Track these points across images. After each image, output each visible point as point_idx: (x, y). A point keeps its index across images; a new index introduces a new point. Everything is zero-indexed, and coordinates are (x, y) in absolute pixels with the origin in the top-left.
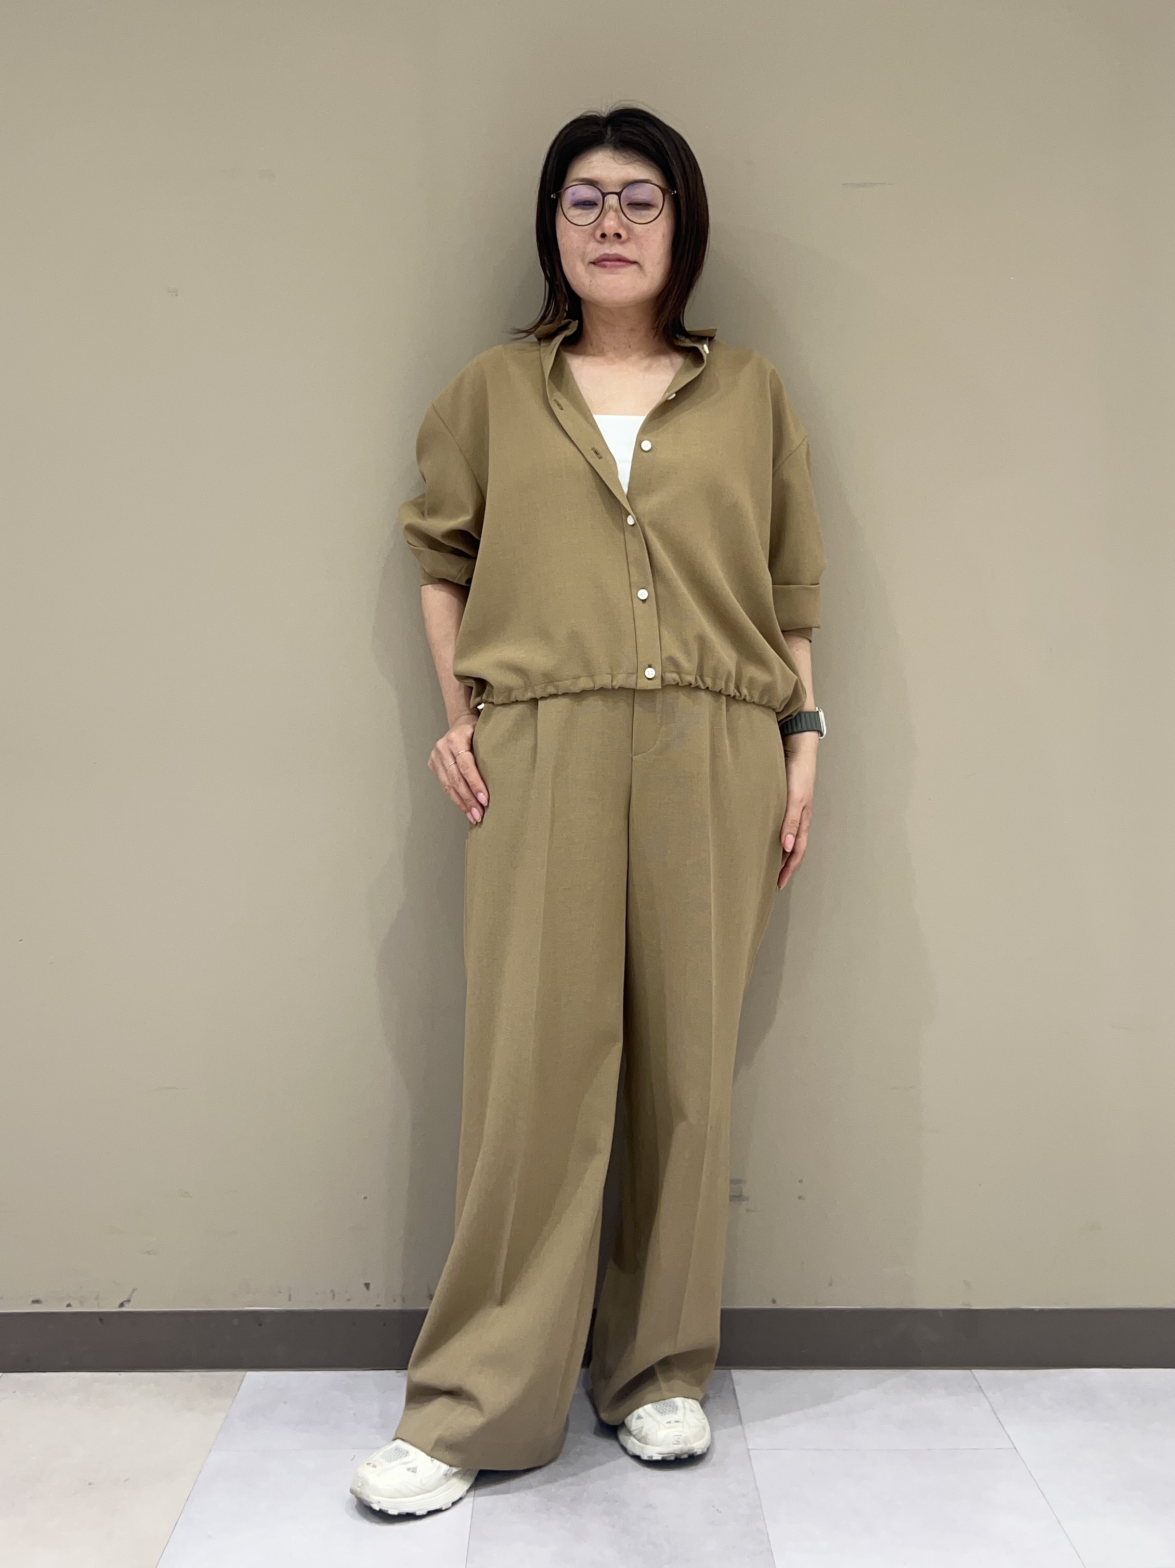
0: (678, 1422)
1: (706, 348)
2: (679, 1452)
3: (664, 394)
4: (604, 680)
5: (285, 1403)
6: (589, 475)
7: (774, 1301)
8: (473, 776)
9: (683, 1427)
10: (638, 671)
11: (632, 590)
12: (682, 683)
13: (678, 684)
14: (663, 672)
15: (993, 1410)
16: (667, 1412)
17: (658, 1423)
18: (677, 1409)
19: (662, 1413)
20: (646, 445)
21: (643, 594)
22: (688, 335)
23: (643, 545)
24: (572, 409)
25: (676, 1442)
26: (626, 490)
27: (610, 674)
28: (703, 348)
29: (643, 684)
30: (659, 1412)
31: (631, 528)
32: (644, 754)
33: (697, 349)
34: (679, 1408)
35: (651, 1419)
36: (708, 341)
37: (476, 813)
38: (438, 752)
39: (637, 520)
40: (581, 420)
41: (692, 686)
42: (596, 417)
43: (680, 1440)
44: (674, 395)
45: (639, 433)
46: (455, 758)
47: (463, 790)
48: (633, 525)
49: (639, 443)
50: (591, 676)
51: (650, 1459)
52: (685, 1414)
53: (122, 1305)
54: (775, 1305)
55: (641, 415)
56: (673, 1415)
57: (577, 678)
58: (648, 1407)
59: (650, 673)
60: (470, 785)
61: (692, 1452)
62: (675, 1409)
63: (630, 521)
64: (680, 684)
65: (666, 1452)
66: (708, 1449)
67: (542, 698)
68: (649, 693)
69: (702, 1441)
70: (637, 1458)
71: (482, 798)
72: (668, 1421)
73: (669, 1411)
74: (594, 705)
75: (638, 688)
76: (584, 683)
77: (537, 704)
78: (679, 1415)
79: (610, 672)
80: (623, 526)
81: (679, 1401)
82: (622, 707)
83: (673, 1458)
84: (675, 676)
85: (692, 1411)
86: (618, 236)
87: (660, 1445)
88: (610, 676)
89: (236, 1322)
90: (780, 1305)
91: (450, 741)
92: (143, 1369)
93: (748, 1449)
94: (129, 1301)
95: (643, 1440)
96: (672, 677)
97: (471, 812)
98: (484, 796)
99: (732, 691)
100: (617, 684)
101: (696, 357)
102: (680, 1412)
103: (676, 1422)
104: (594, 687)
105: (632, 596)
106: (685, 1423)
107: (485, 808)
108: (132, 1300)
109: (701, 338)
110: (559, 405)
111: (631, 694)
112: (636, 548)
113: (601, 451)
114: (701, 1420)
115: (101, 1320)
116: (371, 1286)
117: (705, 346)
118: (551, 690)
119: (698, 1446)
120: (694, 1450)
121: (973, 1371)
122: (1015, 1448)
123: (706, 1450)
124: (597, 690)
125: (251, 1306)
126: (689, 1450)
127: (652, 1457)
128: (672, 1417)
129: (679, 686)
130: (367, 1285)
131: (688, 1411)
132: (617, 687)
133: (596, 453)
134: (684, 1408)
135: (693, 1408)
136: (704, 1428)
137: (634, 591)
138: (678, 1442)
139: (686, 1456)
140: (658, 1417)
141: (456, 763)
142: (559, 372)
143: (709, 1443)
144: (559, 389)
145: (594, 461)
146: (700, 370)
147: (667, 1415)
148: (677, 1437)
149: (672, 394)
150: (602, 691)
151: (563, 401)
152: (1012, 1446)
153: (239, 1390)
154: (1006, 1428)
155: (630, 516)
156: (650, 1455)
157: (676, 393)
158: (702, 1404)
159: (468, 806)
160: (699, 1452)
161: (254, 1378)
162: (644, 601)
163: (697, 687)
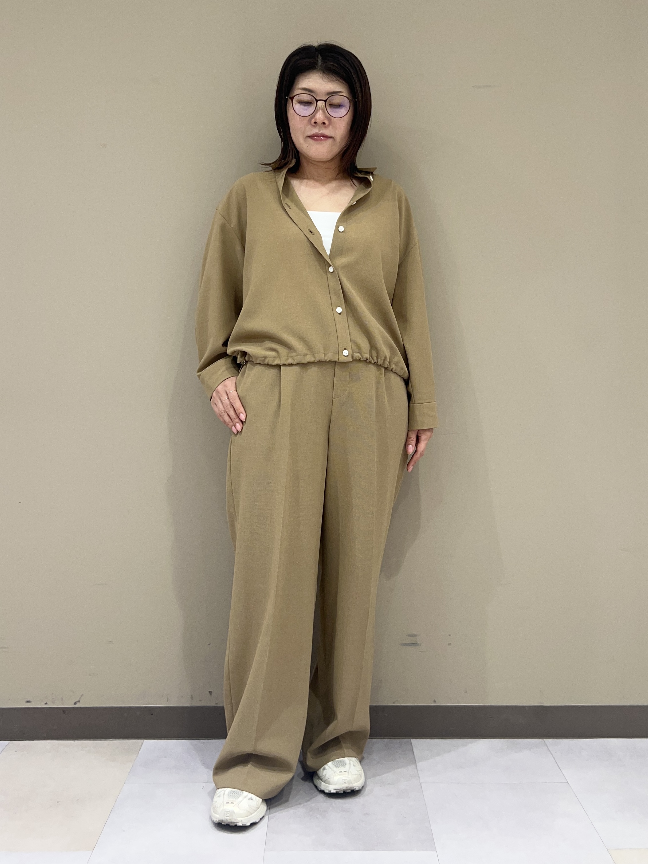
0: (346, 772)
1: (371, 178)
2: (345, 789)
3: (350, 201)
4: (321, 356)
5: (166, 757)
6: (308, 243)
7: (435, 701)
8: (238, 404)
9: (348, 775)
10: (339, 352)
11: (333, 308)
12: (363, 358)
13: (360, 359)
14: (353, 353)
15: (556, 761)
16: (340, 766)
17: (335, 772)
18: (346, 764)
19: (337, 767)
20: (341, 229)
21: (339, 310)
22: (361, 171)
23: (338, 283)
24: (295, 208)
25: (344, 783)
26: (328, 253)
27: (323, 353)
28: (370, 178)
29: (342, 359)
30: (336, 766)
31: (331, 274)
32: (339, 398)
33: (367, 178)
34: (347, 764)
35: (330, 770)
36: (371, 174)
37: (239, 426)
38: (218, 392)
39: (335, 268)
40: (302, 214)
41: (367, 361)
42: (309, 212)
43: (346, 782)
44: (356, 202)
45: (337, 222)
46: (228, 395)
47: (232, 413)
48: (332, 272)
49: (337, 227)
50: (313, 354)
51: (330, 792)
52: (350, 767)
53: (75, 703)
54: (435, 703)
55: (338, 212)
56: (343, 768)
57: (306, 355)
58: (330, 764)
59: (346, 353)
60: (236, 409)
61: (352, 789)
62: (344, 764)
63: (331, 269)
64: (362, 360)
65: (338, 788)
66: (363, 787)
67: (284, 365)
68: (344, 364)
69: (359, 783)
70: (322, 792)
71: (243, 417)
72: (340, 771)
73: (341, 766)
74: (314, 370)
75: (339, 361)
76: (309, 358)
77: (281, 368)
78: (347, 768)
79: (323, 352)
80: (327, 272)
81: (346, 759)
82: (329, 371)
83: (342, 792)
84: (359, 355)
85: (354, 766)
86: (324, 123)
87: (335, 785)
88: (324, 354)
89: (138, 713)
90: (438, 704)
91: (225, 386)
92: (89, 739)
93: (421, 783)
94: (79, 701)
95: (327, 782)
96: (357, 355)
97: (235, 426)
98: (243, 416)
99: (387, 364)
100: (328, 359)
101: (367, 183)
102: (347, 766)
103: (344, 772)
104: (315, 361)
105: (333, 311)
106: (349, 772)
107: (243, 423)
108: (81, 701)
109: (368, 173)
110: (288, 206)
111: (334, 364)
112: (334, 285)
113: (313, 231)
114: (359, 771)
115: (64, 711)
116: (213, 693)
117: (371, 177)
118: (290, 361)
119: (356, 786)
120: (354, 788)
121: (545, 740)
122: (568, 782)
123: (361, 788)
124: (317, 362)
125: (147, 704)
126: (351, 788)
127: (330, 791)
128: (342, 769)
129: (361, 361)
130: (211, 693)
131: (352, 766)
132: (327, 361)
133: (311, 232)
134: (350, 764)
135: (355, 764)
136: (361, 775)
137: (334, 309)
138: (345, 783)
139: (350, 791)
140: (335, 769)
141: (228, 398)
142: (287, 188)
143: (364, 783)
144: (287, 196)
145: (310, 236)
146: (370, 189)
147: (340, 768)
148: (345, 780)
149: (355, 202)
150: (320, 363)
151: (290, 204)
152: (566, 782)
153: (140, 750)
154: (563, 772)
155: (331, 267)
156: (330, 790)
157: (357, 201)
158: (360, 762)
159: (234, 423)
160: (357, 789)
161: (148, 744)
162: (340, 314)
163: (370, 362)
